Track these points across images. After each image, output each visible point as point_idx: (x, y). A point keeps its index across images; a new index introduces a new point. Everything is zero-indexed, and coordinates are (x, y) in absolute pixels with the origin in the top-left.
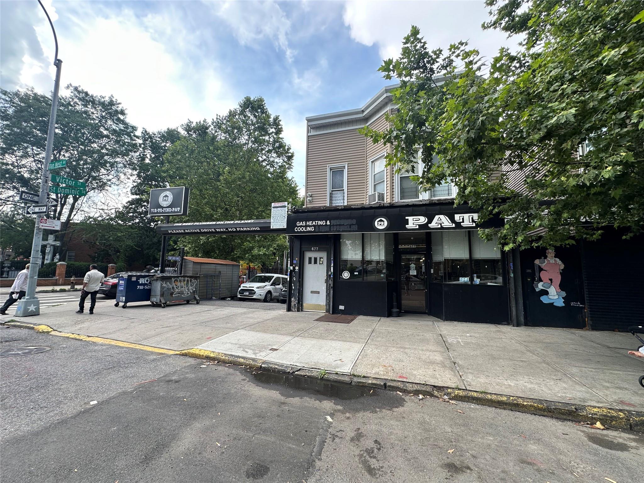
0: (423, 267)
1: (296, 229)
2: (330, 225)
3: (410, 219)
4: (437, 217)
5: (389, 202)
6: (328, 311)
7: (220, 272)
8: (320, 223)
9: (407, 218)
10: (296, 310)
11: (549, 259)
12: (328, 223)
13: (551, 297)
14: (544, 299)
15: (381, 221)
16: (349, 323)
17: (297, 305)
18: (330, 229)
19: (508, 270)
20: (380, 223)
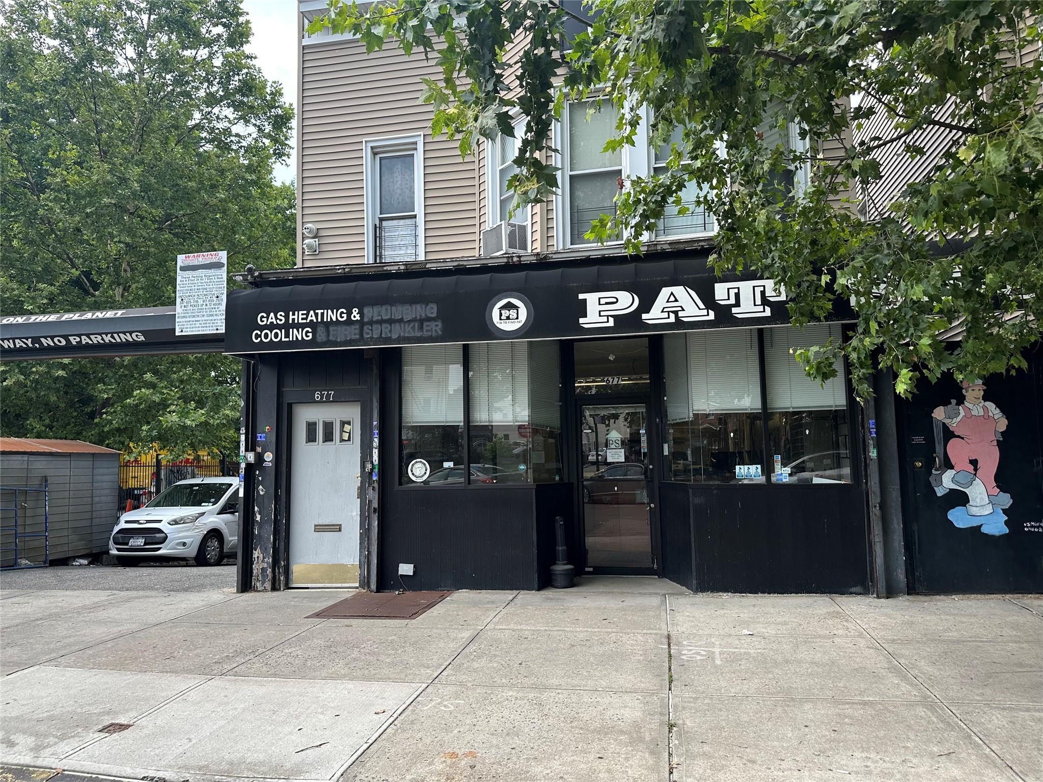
0: (644, 439)
1: (257, 336)
2: (361, 323)
3: (591, 298)
4: (665, 292)
5: (538, 250)
6: (365, 583)
7: (45, 479)
8: (331, 315)
9: (581, 296)
10: (268, 585)
11: (970, 406)
12: (356, 315)
13: (974, 511)
14: (958, 518)
15: (509, 306)
16: (413, 616)
17: (269, 571)
18: (361, 334)
19: (864, 440)
20: (505, 313)
